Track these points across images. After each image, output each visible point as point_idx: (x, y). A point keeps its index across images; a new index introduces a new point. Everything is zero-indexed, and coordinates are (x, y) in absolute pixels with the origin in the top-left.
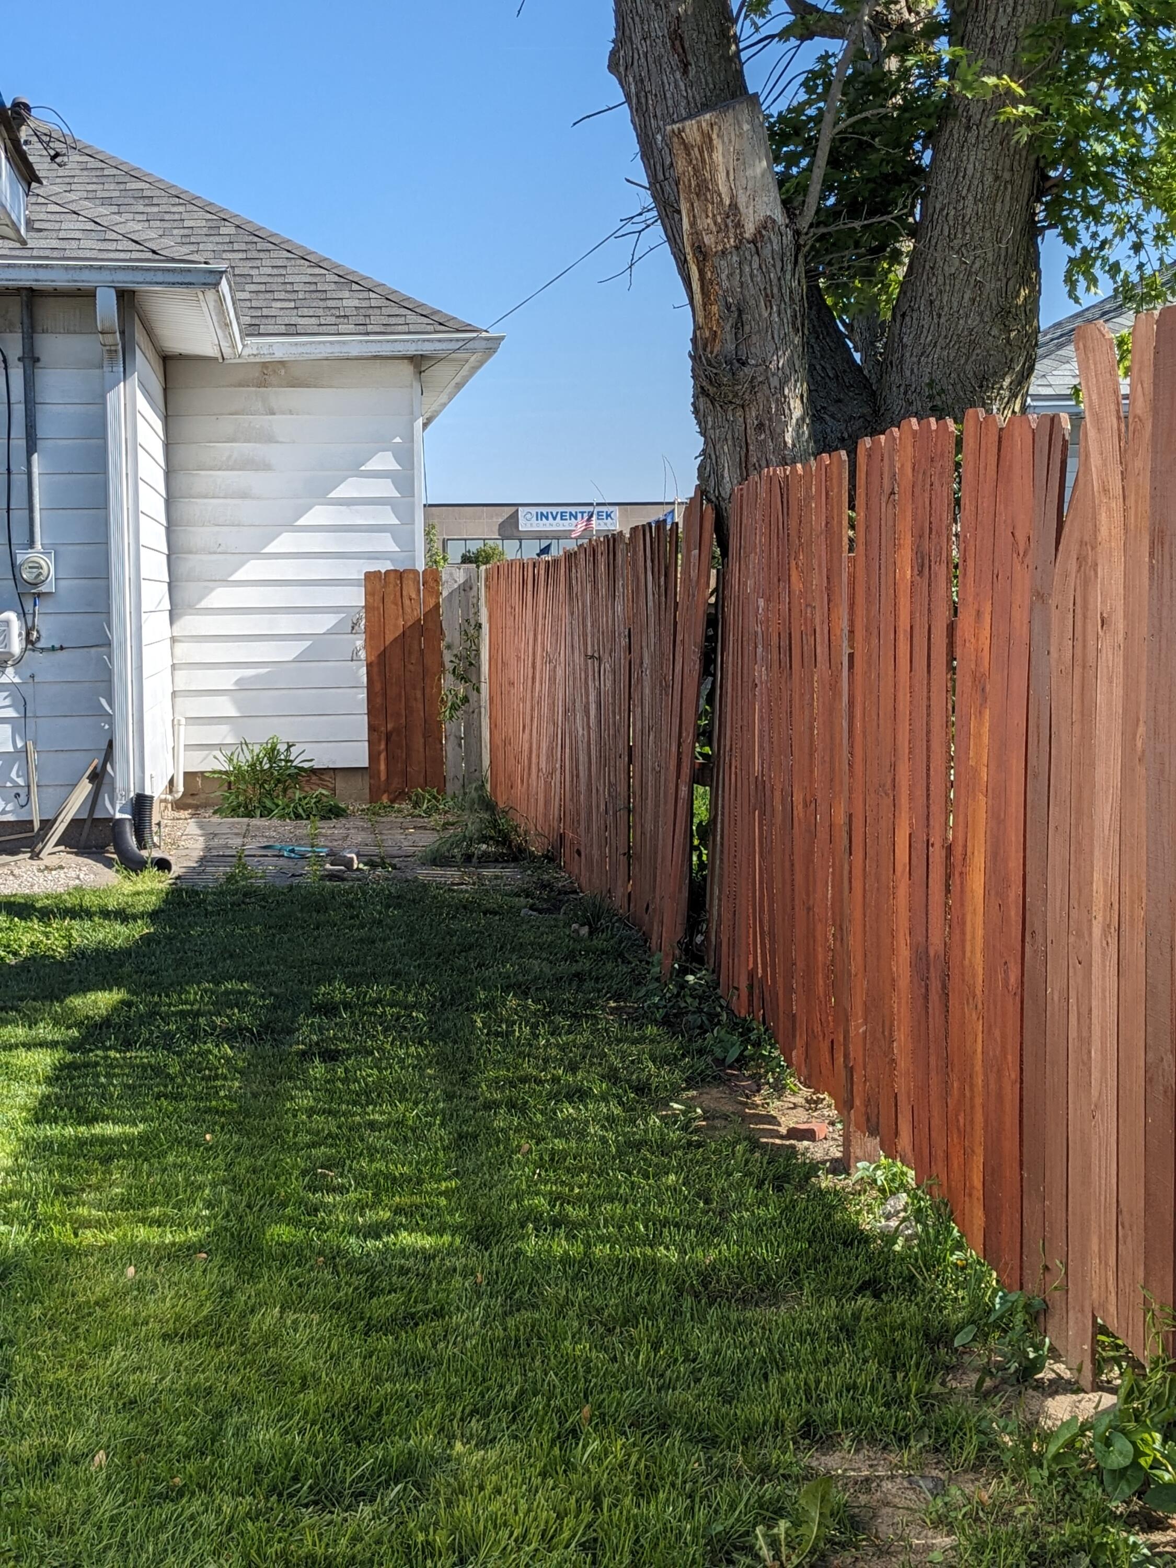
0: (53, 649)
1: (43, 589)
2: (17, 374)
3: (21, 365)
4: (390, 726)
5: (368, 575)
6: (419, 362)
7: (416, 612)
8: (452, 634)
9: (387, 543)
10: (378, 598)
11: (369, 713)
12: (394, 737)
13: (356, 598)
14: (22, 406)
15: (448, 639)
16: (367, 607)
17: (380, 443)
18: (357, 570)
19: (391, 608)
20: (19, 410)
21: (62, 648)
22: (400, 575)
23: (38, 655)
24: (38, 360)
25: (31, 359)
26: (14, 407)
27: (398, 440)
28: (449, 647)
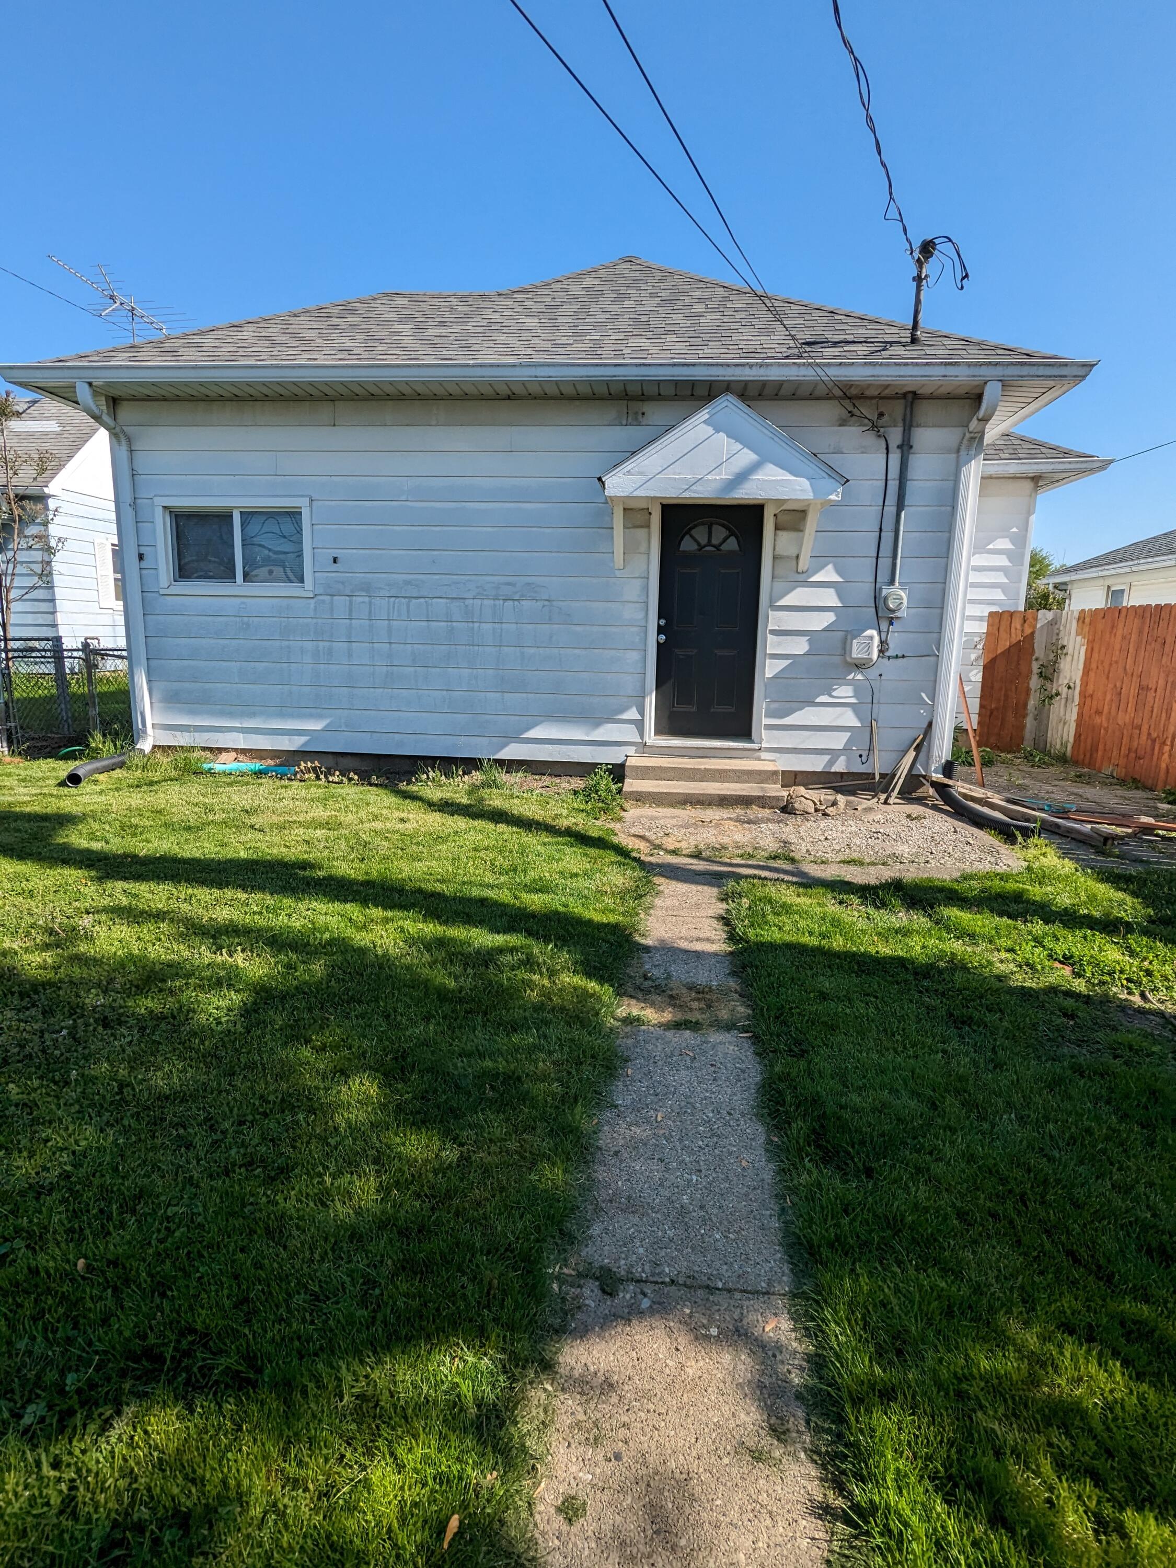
0: (897, 657)
1: (898, 614)
2: (895, 458)
3: (899, 451)
4: (993, 706)
5: (991, 614)
6: (1036, 480)
7: (1016, 637)
8: (1039, 651)
9: (998, 595)
10: (995, 628)
11: (982, 698)
12: (995, 713)
13: (983, 628)
14: (897, 482)
15: (1037, 655)
16: (988, 634)
17: (1004, 532)
18: (985, 611)
19: (1003, 635)
20: (893, 485)
21: (903, 656)
22: (1012, 614)
23: (886, 660)
24: (911, 447)
25: (906, 447)
26: (889, 483)
27: (1015, 530)
28: (1037, 659)
